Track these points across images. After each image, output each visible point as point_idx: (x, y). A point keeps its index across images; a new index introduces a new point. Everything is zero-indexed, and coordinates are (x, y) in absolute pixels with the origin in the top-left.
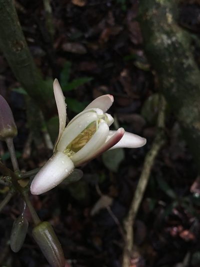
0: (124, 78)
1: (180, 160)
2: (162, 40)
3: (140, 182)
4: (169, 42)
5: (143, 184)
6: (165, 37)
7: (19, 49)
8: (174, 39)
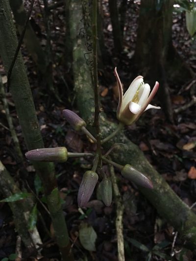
0: (76, 178)
1: (137, 223)
2: (104, 130)
3: (119, 247)
4: (109, 129)
5: (121, 247)
6: (105, 128)
7: (36, 127)
8: (110, 127)
